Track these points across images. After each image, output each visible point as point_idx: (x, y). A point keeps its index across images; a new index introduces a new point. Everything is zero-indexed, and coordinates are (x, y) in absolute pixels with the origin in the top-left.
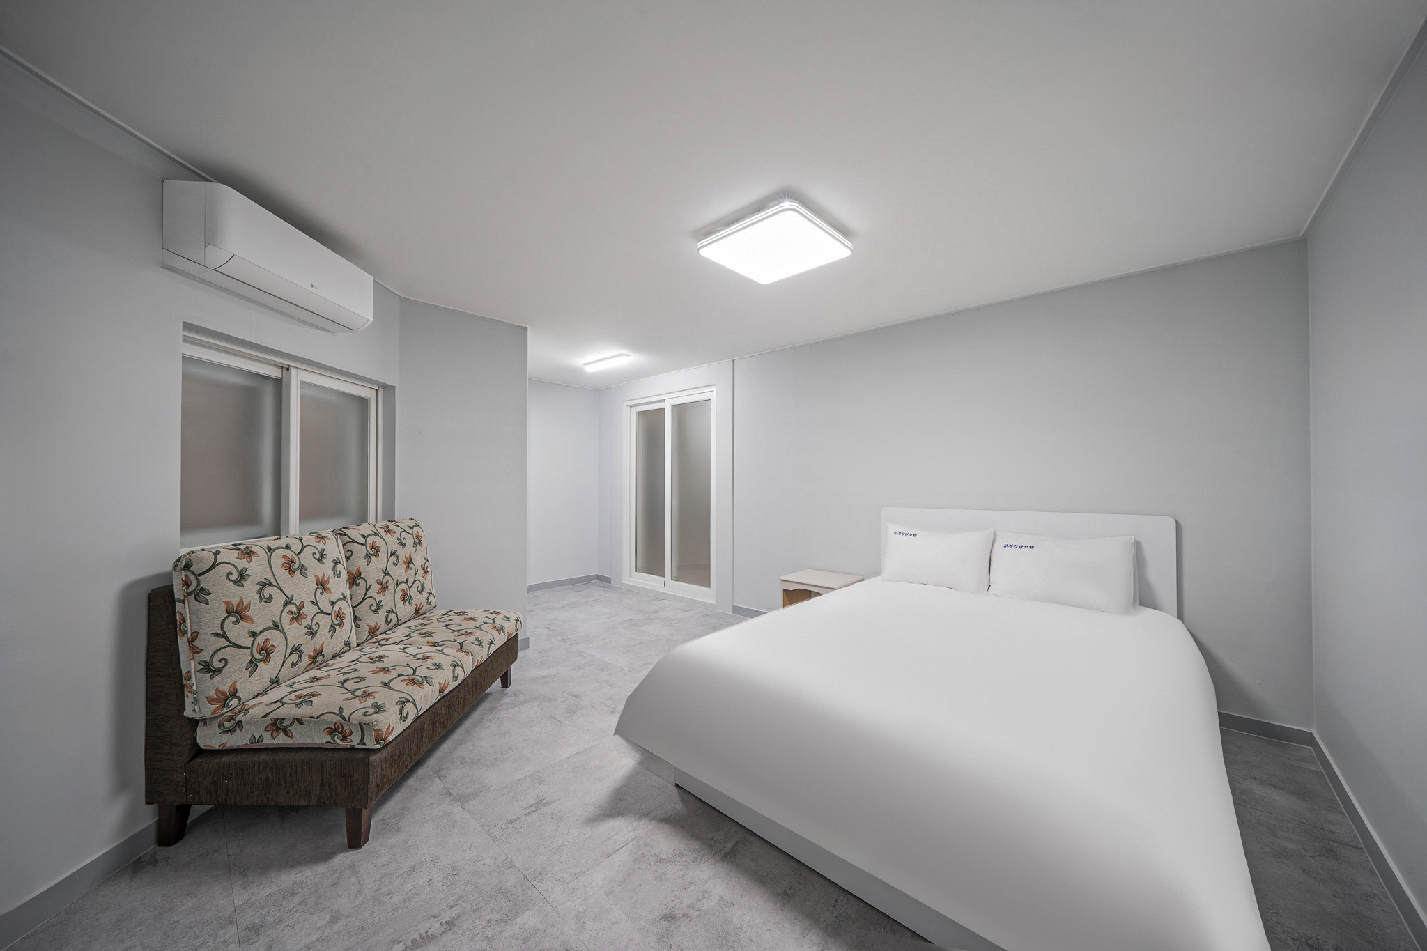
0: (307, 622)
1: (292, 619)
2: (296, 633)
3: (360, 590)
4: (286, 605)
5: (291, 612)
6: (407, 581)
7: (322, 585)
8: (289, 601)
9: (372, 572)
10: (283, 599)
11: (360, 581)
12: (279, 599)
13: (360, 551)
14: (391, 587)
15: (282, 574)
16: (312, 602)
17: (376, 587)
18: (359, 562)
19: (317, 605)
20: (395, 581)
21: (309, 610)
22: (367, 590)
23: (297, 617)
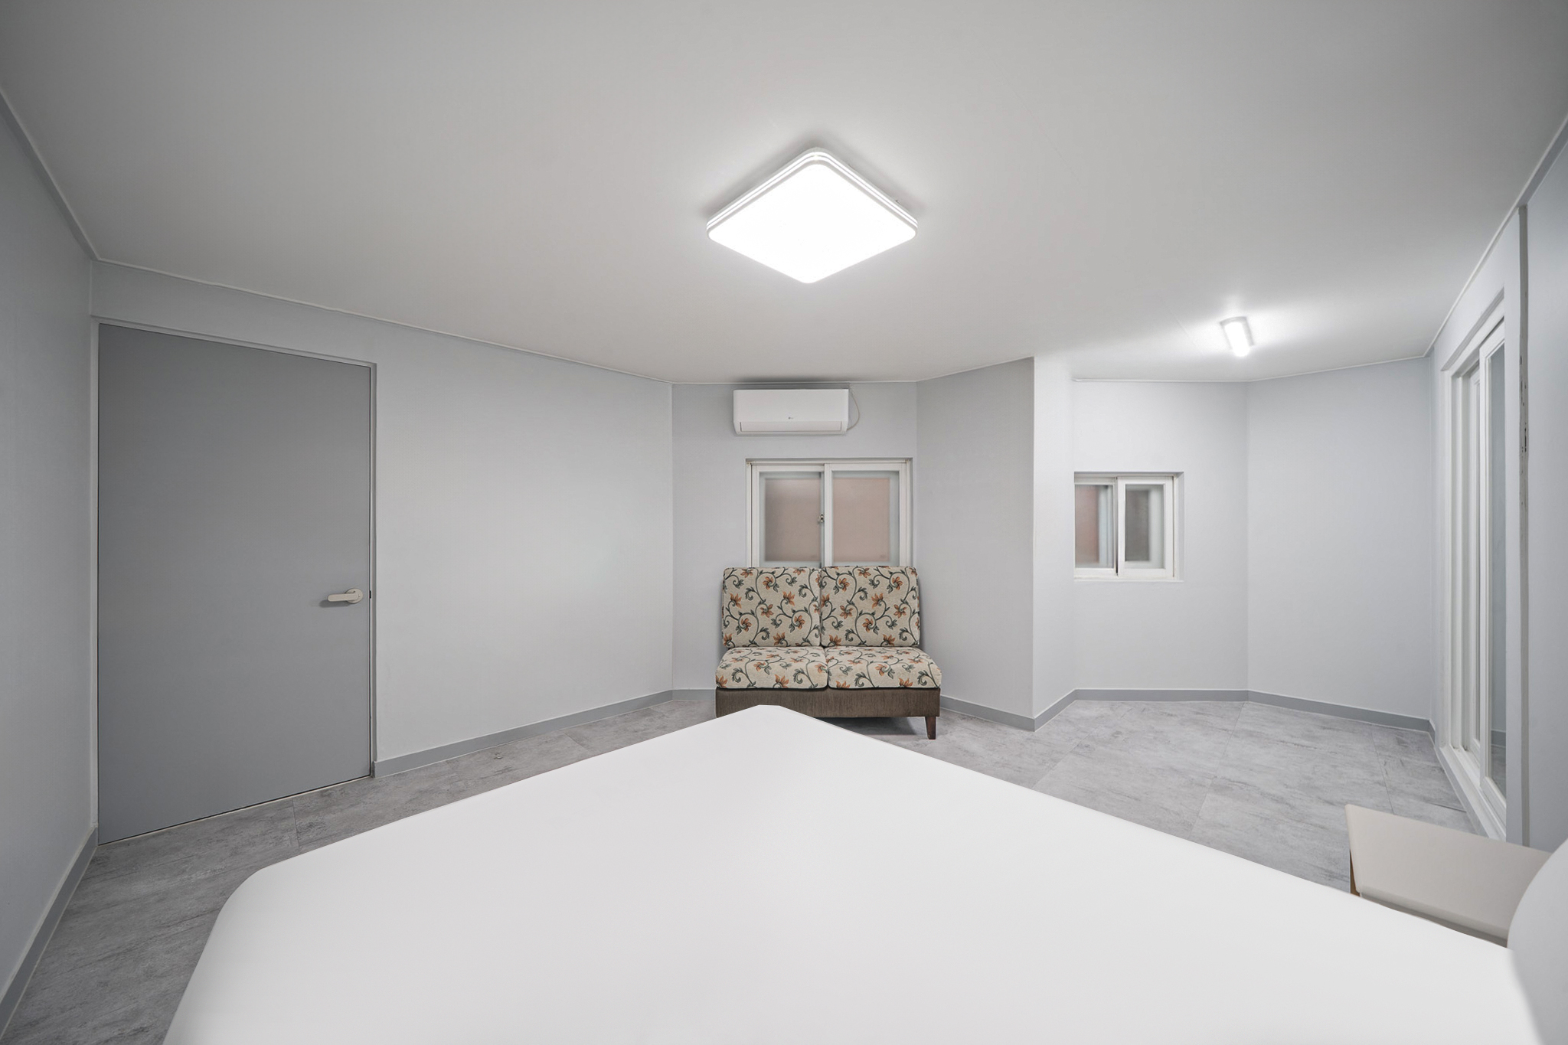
0: (774, 617)
1: (763, 612)
2: (765, 622)
3: (826, 610)
4: (760, 603)
5: (762, 609)
6: (873, 614)
7: (788, 598)
8: (762, 602)
9: (839, 599)
10: (759, 600)
11: (828, 604)
12: (757, 600)
13: (831, 584)
14: (854, 614)
15: (761, 587)
16: (778, 607)
17: (839, 611)
18: (829, 591)
19: (781, 609)
20: (859, 611)
21: (775, 611)
22: (832, 611)
23: (767, 612)
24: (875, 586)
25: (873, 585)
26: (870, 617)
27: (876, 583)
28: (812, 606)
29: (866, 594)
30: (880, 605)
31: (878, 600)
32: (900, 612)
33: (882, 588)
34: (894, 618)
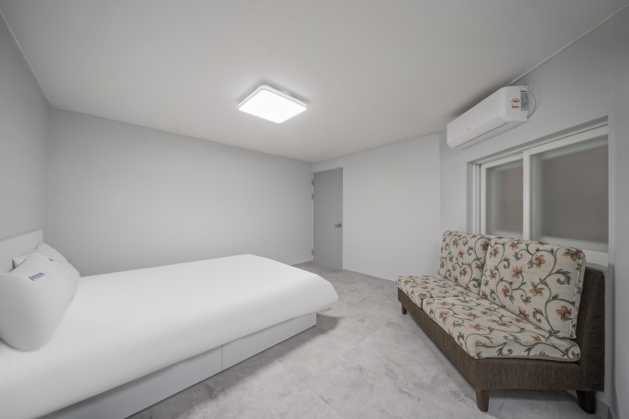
24: (518, 259)
25: (516, 257)
26: (508, 286)
27: (519, 256)
28: (474, 263)
29: (509, 264)
30: (519, 278)
31: (518, 273)
32: (537, 291)
33: (523, 264)
34: (529, 294)
